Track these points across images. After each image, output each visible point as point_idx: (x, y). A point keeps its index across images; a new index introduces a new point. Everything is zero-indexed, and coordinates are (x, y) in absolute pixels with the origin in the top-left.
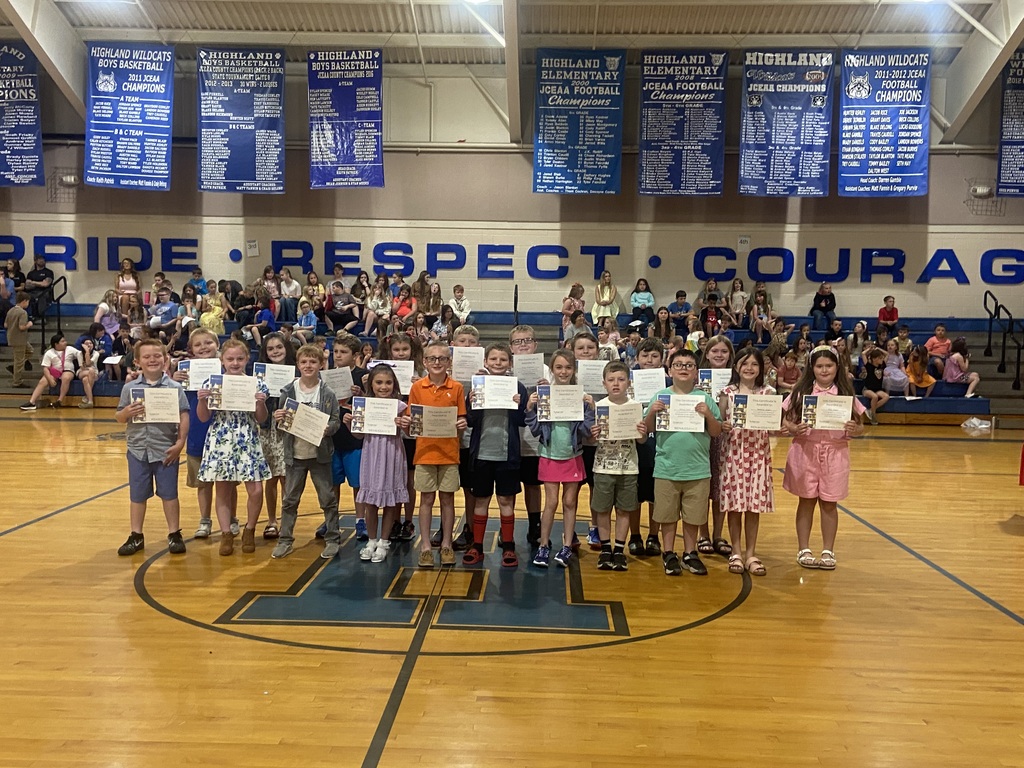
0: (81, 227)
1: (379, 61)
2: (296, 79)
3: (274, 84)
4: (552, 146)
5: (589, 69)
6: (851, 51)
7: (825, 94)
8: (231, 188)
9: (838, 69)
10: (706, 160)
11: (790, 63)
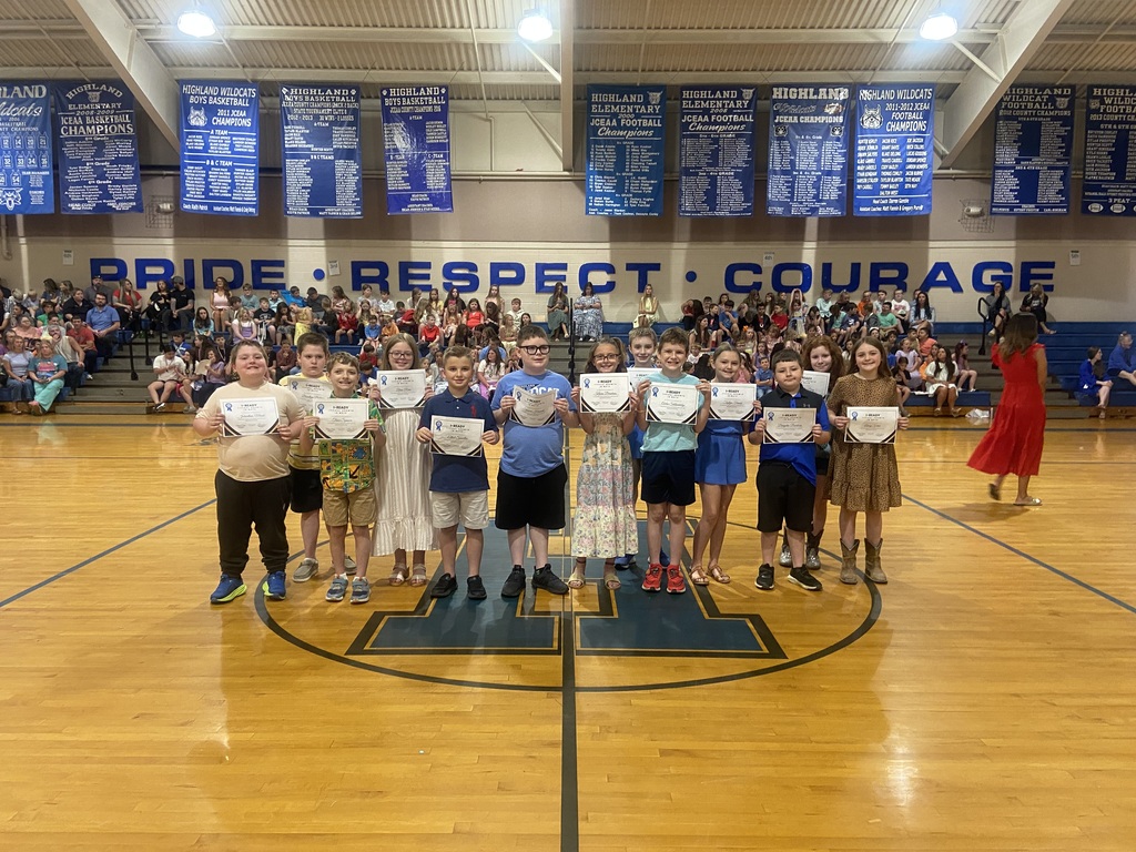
0: (178, 251)
1: (446, 97)
2: (370, 114)
3: (351, 118)
4: (602, 173)
5: (634, 104)
6: (865, 86)
7: (842, 124)
8: (314, 213)
9: (853, 103)
10: (737, 184)
11: (811, 97)
